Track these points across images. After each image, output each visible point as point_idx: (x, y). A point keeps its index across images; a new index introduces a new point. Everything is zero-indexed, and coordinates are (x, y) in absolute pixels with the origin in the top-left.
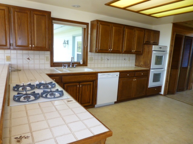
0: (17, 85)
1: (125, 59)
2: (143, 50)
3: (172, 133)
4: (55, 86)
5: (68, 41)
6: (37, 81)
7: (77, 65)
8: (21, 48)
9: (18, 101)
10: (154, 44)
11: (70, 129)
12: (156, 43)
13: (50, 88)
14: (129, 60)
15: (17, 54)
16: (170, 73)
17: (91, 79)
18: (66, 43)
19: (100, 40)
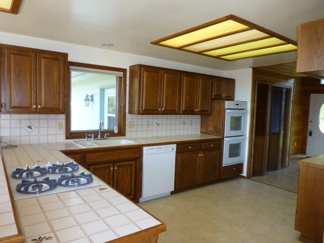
0: (17, 169)
1: (184, 123)
2: (211, 109)
3: (259, 235)
4: (78, 168)
5: (92, 96)
6: (49, 163)
7: (108, 134)
8: (18, 110)
9: (26, 192)
10: (227, 98)
11: (108, 225)
12: (231, 98)
13: (71, 172)
14: (191, 124)
15: (10, 119)
16: (255, 143)
17: (132, 156)
18: (89, 100)
19: (144, 95)
